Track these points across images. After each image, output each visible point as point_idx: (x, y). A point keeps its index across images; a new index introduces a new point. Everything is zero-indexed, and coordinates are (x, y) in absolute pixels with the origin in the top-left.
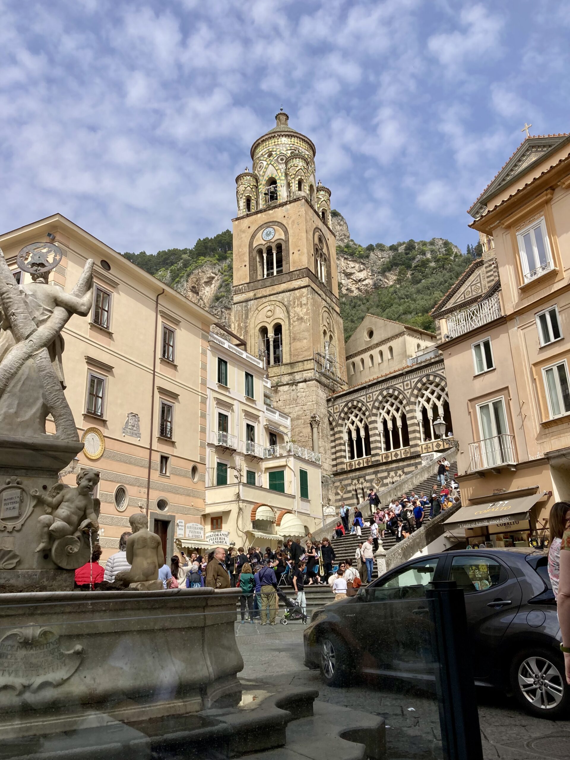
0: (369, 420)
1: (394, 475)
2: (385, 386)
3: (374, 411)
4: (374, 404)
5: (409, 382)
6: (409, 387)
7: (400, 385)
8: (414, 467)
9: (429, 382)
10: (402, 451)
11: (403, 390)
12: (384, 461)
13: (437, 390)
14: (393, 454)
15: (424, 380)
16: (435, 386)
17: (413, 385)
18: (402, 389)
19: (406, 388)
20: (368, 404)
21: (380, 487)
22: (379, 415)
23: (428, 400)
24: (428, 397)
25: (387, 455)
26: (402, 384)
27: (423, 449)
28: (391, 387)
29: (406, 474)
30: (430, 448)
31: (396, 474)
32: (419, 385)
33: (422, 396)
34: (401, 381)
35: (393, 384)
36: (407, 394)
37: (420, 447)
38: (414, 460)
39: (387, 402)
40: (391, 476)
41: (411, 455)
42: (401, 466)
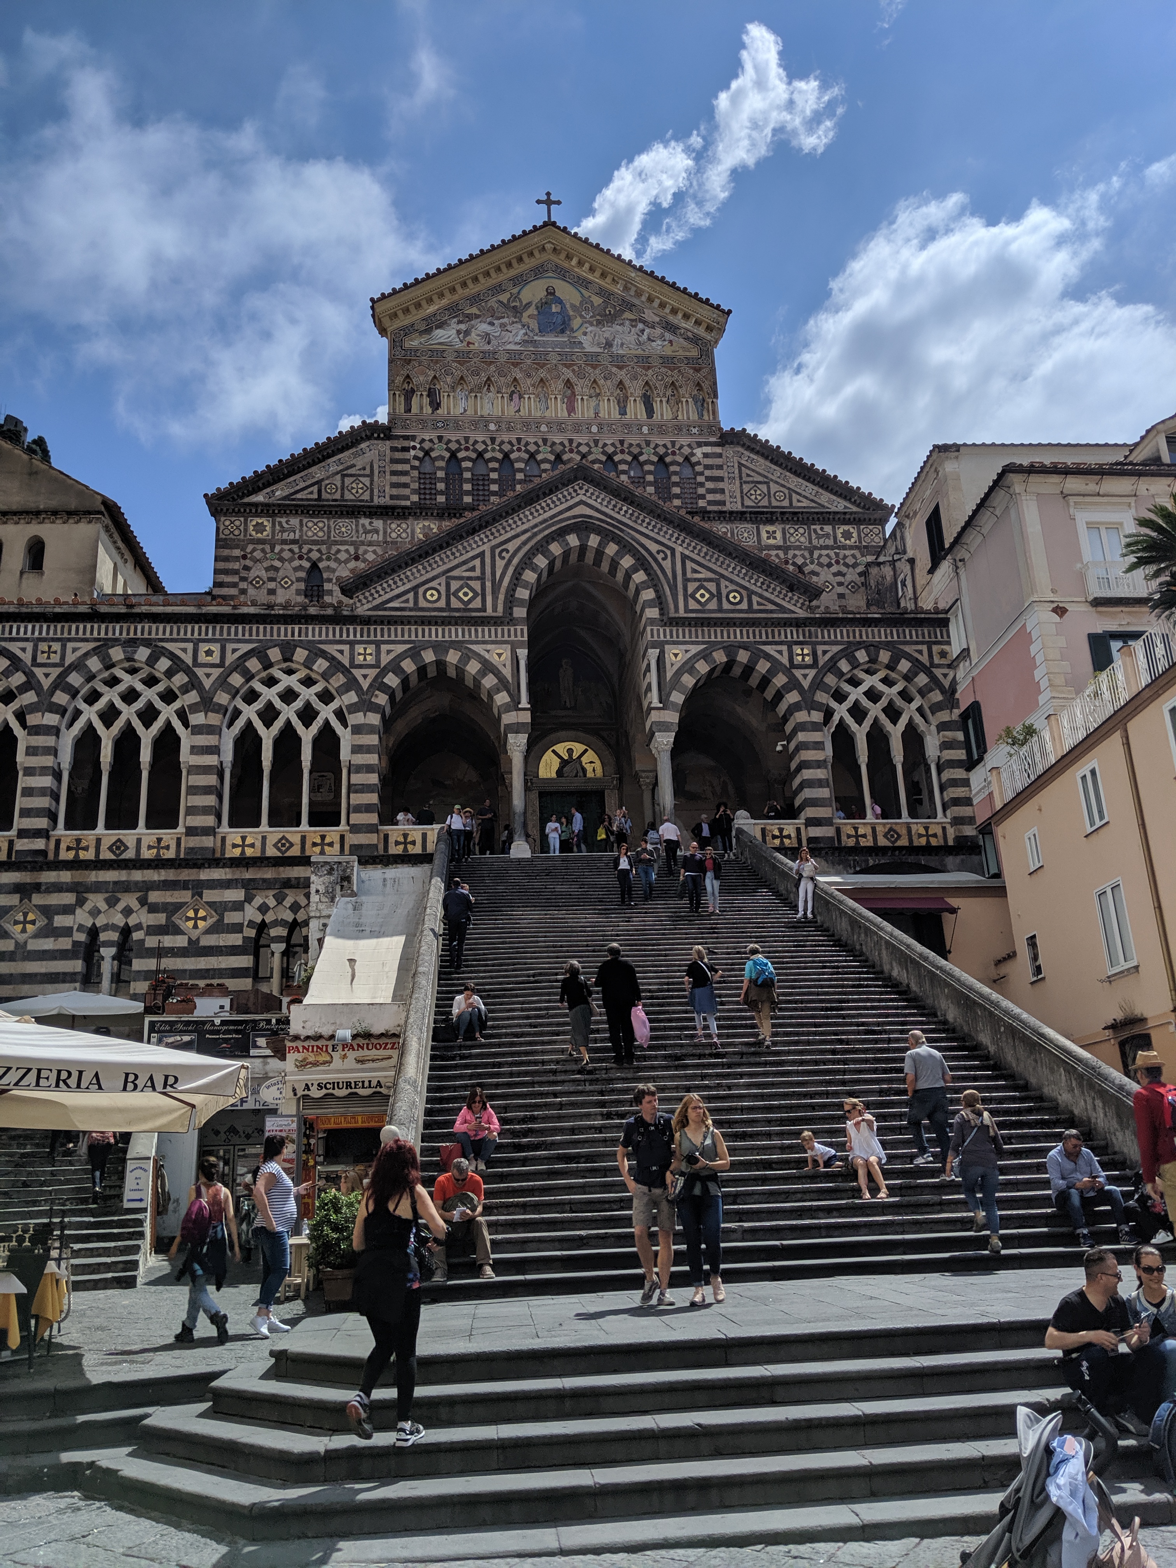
0: (32, 719)
1: (103, 906)
2: (117, 630)
3: (61, 698)
4: (62, 676)
5: (216, 648)
6: (215, 659)
7: (183, 645)
8: (189, 893)
9: (284, 665)
10: (142, 838)
11: (189, 661)
12: (66, 855)
13: (308, 694)
14: (106, 843)
15: (274, 654)
16: (299, 681)
17: (230, 658)
18: (188, 659)
19: (202, 658)
20: (39, 672)
21: (36, 936)
22: (68, 715)
23: (269, 715)
24: (270, 705)
25: (78, 841)
26: (190, 646)
27: (228, 847)
28: (147, 643)
29: (153, 909)
30: (252, 845)
31: (112, 902)
32: (253, 665)
33: (252, 697)
34: (189, 635)
35: (153, 636)
36: (203, 679)
37: (219, 837)
38: (195, 870)
39: (113, 682)
40: (88, 906)
41: (182, 856)
42: (136, 883)
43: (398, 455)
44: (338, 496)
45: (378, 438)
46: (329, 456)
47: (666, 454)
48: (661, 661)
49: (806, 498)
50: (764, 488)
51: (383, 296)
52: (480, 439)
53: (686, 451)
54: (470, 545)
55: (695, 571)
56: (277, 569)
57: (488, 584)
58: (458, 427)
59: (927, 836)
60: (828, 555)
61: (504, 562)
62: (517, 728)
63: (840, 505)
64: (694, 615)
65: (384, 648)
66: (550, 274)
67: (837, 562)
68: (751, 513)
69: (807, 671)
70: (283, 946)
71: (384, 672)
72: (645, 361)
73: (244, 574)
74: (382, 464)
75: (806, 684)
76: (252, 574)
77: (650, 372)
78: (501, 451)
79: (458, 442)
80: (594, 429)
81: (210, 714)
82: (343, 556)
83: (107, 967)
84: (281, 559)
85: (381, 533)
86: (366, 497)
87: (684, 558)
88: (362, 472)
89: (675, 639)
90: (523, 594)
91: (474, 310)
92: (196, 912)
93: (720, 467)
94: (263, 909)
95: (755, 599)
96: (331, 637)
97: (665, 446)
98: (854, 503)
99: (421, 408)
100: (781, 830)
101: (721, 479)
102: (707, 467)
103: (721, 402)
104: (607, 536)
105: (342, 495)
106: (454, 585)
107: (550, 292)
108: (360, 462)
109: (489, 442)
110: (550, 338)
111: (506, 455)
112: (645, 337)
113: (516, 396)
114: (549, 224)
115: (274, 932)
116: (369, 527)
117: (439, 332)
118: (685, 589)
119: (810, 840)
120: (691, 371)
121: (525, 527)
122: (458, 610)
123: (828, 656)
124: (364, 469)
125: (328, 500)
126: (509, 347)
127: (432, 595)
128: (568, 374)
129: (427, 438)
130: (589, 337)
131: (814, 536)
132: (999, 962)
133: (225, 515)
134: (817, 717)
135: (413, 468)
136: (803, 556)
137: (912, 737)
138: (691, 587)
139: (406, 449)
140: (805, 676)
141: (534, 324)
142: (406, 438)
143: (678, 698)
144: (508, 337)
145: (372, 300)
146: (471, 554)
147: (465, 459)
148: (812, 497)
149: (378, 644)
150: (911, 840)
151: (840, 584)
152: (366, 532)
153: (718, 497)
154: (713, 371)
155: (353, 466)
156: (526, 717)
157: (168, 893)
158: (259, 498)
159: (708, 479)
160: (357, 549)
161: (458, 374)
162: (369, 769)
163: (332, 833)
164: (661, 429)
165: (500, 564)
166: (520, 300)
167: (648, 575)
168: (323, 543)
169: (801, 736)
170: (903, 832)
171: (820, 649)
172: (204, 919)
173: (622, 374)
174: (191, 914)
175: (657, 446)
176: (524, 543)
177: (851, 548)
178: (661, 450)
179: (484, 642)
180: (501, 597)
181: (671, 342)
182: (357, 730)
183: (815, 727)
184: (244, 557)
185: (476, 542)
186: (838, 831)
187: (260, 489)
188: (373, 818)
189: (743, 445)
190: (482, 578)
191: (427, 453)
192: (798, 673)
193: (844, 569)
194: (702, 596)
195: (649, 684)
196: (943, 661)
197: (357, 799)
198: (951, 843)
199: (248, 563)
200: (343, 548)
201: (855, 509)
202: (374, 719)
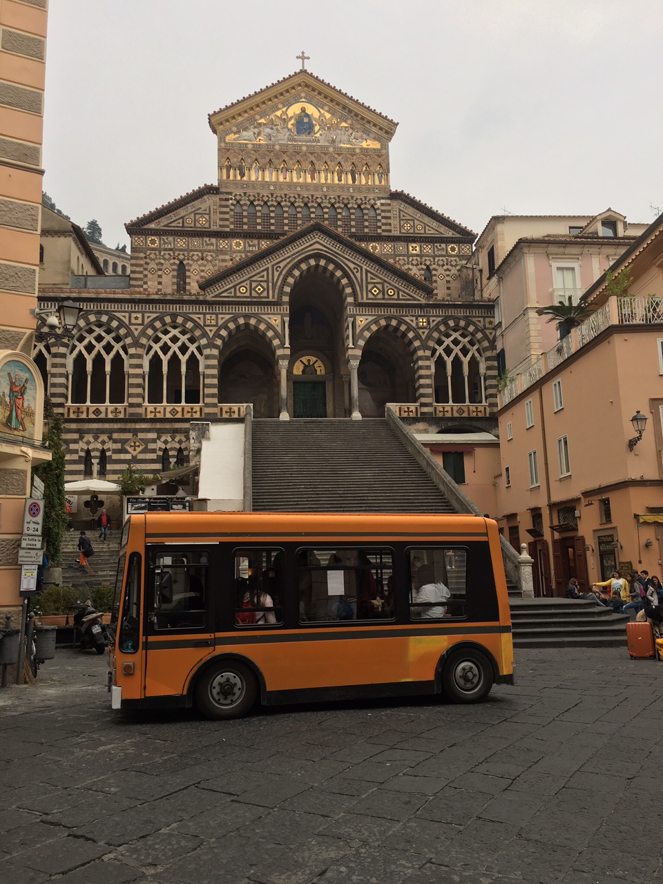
0: (54, 350)
1: (92, 440)
5: (139, 315)
6: (140, 321)
7: (124, 314)
8: (131, 434)
9: (172, 324)
10: (107, 407)
11: (127, 323)
12: (73, 416)
13: (184, 339)
14: (91, 410)
15: (168, 319)
16: (180, 332)
17: (147, 321)
18: (127, 321)
19: (133, 321)
22: (70, 348)
23: (165, 349)
24: (165, 343)
25: (79, 409)
26: (127, 315)
27: (148, 412)
28: (106, 313)
29: (115, 441)
30: (159, 412)
31: (96, 438)
32: (158, 324)
33: (157, 340)
34: (126, 309)
35: (109, 309)
36: (134, 331)
37: (144, 408)
38: (133, 424)
39: (90, 331)
40: (85, 440)
41: (127, 417)
42: (107, 429)
43: (224, 203)
44: (192, 225)
45: (213, 193)
46: (188, 203)
47: (362, 204)
48: (354, 324)
49: (433, 228)
50: (412, 223)
51: (215, 113)
52: (265, 195)
53: (372, 202)
54: (262, 264)
55: (372, 279)
56: (162, 264)
57: (270, 284)
58: (254, 187)
59: (477, 412)
60: (442, 260)
61: (278, 273)
62: (283, 357)
63: (450, 233)
64: (370, 301)
65: (220, 316)
66: (303, 100)
67: (447, 264)
68: (404, 237)
69: (425, 330)
70: (175, 460)
71: (219, 329)
72: (352, 152)
73: (145, 266)
74: (215, 207)
75: (423, 337)
76: (150, 267)
77: (355, 157)
78: (276, 201)
79: (254, 196)
80: (325, 189)
81: (138, 349)
82: (195, 258)
83: (96, 468)
84: (164, 259)
85: (215, 246)
86: (207, 225)
87: (367, 271)
88: (204, 212)
89: (361, 313)
90: (287, 289)
91: (263, 121)
92: (135, 443)
93: (389, 211)
94: (166, 442)
95: (401, 293)
96: (194, 311)
97: (361, 199)
98: (457, 232)
99: (235, 176)
100: (408, 408)
101: (389, 218)
102: (383, 211)
103: (391, 175)
104: (330, 260)
105: (195, 225)
106: (254, 285)
107: (303, 110)
108: (204, 206)
109: (270, 196)
110: (303, 137)
111: (279, 204)
112: (353, 137)
113: (284, 170)
114: (304, 72)
115: (171, 453)
116: (208, 242)
117: (244, 133)
118: (367, 288)
119: (422, 413)
120: (376, 157)
121: (288, 255)
122: (255, 297)
123: (435, 323)
124: (206, 210)
125: (188, 227)
126: (281, 142)
127: (243, 290)
128: (312, 158)
129: (238, 194)
130: (323, 137)
131: (436, 249)
132: (496, 477)
133: (135, 234)
134: (428, 353)
135: (231, 210)
136: (430, 260)
137: (474, 364)
138: (370, 286)
139: (227, 200)
140: (423, 333)
141: (295, 130)
142: (227, 193)
143: (362, 343)
144: (280, 136)
145: (209, 115)
146: (262, 269)
147: (257, 205)
148: (436, 228)
149: (217, 315)
150: (469, 414)
151: (448, 275)
152: (207, 245)
153: (388, 227)
154: (388, 156)
155: (200, 208)
156: (288, 352)
157: (122, 434)
158: (152, 226)
159: (383, 217)
160: (202, 254)
161: (254, 157)
162: (213, 376)
163: (196, 407)
164: (359, 189)
165: (276, 274)
166: (287, 115)
167: (349, 280)
168: (185, 250)
169: (420, 363)
170: (466, 409)
171: (431, 319)
172: (139, 446)
173: (340, 159)
174: (133, 444)
175: (357, 199)
176: (288, 263)
177: (454, 256)
178: (359, 202)
179: (268, 314)
180: (277, 291)
181: (366, 140)
182: (207, 357)
183: (427, 358)
184: (146, 258)
185: (264, 263)
186: (435, 408)
187: (153, 221)
188: (215, 400)
189: (402, 200)
190: (267, 281)
191: (238, 202)
192: (421, 331)
193: (450, 267)
194: (375, 291)
195: (348, 335)
196: (490, 326)
197: (207, 391)
198: (488, 416)
199: (148, 260)
200: (195, 253)
201: (458, 235)
202: (215, 352)
